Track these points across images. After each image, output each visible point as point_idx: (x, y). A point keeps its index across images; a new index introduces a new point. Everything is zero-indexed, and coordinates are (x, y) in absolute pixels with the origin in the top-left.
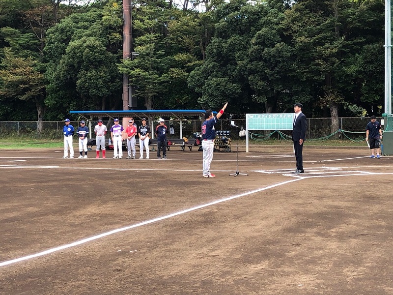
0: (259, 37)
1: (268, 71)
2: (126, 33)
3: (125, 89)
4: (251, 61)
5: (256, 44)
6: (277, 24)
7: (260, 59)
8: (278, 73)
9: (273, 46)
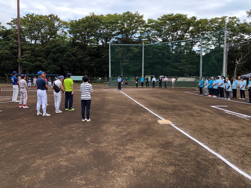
0: (67, 54)
1: (69, 64)
2: (19, 50)
3: (19, 67)
4: (64, 61)
5: (66, 56)
6: (71, 51)
7: (67, 61)
8: (72, 65)
9: (71, 57)
